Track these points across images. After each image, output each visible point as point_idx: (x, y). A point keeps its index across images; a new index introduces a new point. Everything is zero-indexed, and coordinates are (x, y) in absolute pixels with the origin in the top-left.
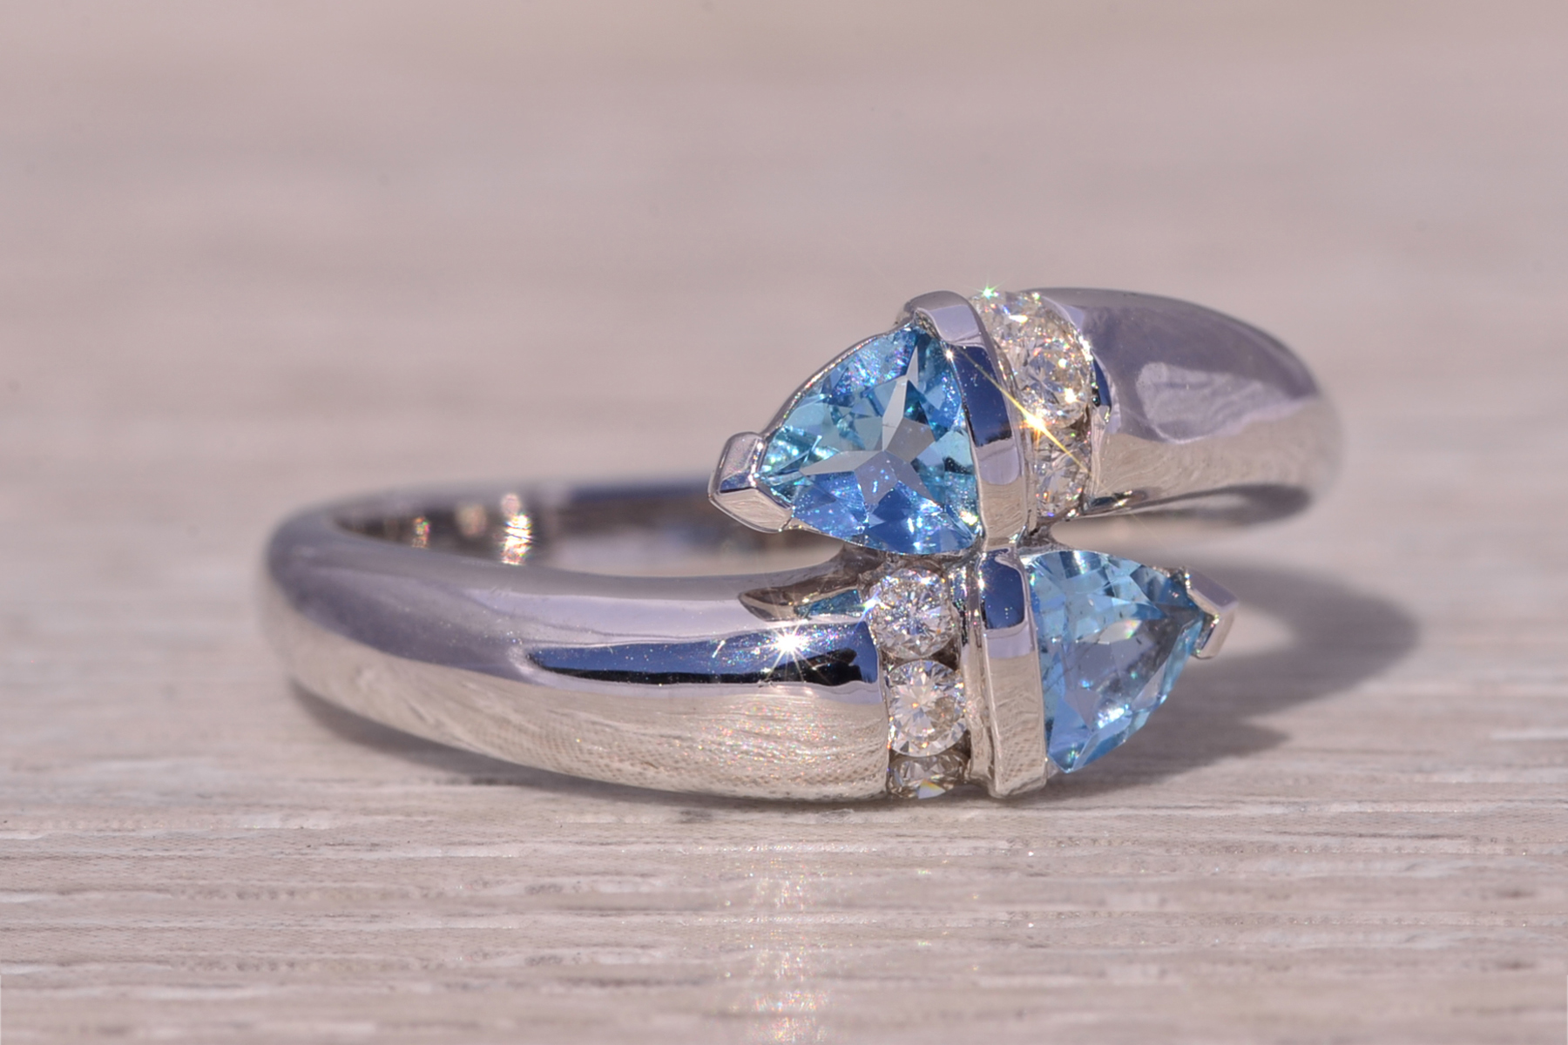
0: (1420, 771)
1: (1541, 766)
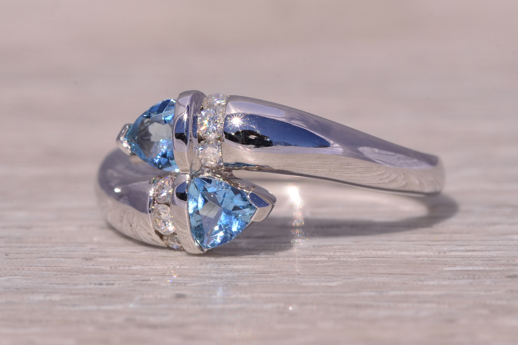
0: (420, 280)
1: (460, 279)
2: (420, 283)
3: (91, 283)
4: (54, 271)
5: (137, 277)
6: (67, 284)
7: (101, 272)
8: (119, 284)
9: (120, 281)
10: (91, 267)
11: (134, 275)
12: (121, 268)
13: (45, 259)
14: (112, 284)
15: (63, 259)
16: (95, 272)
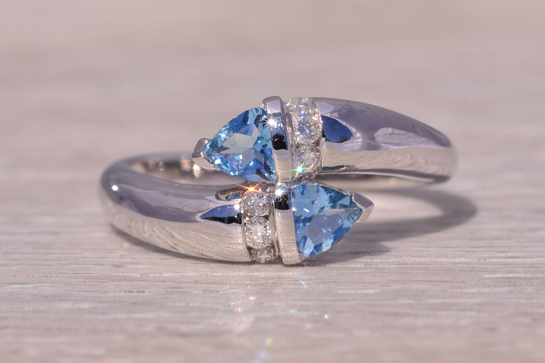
2: (459, 290)
3: (121, 291)
4: (83, 278)
5: (168, 285)
6: (96, 291)
7: (132, 279)
8: (150, 292)
9: (151, 288)
10: (121, 274)
11: (165, 282)
12: (152, 275)
13: (73, 266)
14: (143, 292)
15: (92, 266)
16: (125, 279)
